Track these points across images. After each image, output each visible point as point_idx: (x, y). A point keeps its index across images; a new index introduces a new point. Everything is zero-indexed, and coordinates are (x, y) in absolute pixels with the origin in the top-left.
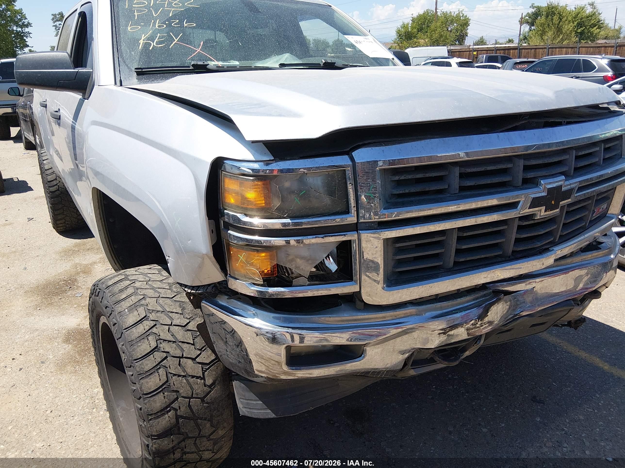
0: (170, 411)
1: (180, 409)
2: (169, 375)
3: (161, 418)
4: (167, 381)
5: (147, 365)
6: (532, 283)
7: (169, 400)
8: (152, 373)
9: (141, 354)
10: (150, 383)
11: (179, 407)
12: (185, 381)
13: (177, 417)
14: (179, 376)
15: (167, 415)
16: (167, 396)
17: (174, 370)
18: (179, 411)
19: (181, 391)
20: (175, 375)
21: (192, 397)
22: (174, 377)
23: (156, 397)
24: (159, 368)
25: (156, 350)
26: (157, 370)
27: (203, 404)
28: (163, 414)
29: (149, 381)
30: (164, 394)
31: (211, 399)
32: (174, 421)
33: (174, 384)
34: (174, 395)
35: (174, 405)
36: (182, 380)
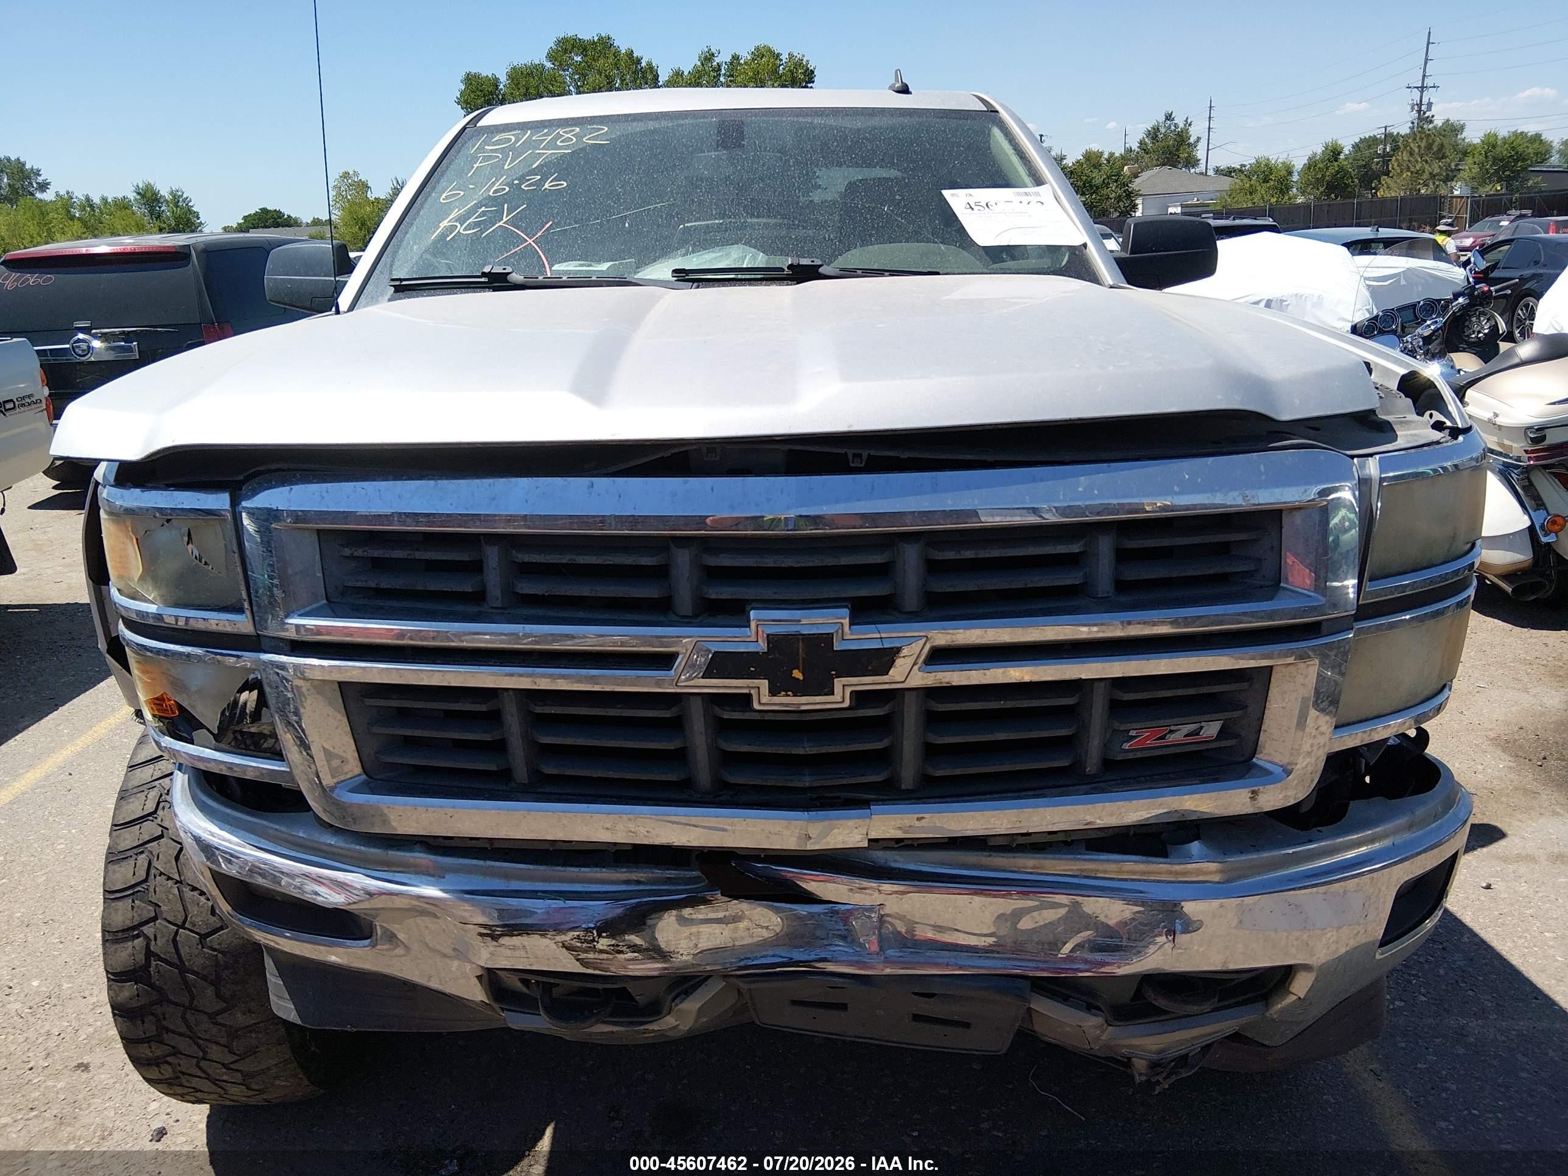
0: (138, 936)
1: (155, 939)
2: (153, 871)
3: (122, 945)
4: (146, 880)
5: (125, 840)
6: (867, 891)
7: (139, 915)
8: (127, 858)
9: (124, 818)
10: (118, 875)
11: (155, 937)
12: (176, 891)
13: (149, 954)
14: (169, 878)
15: (130, 943)
16: (139, 907)
17: (164, 866)
18: (153, 943)
19: (164, 908)
20: (161, 874)
21: (183, 927)
22: (158, 878)
23: (120, 904)
24: (142, 852)
25: (151, 818)
26: (136, 854)
27: (203, 947)
28: (125, 940)
29: (117, 870)
30: (133, 902)
31: (219, 944)
32: (141, 958)
33: (155, 892)
34: (149, 911)
35: (148, 930)
36: (171, 887)
